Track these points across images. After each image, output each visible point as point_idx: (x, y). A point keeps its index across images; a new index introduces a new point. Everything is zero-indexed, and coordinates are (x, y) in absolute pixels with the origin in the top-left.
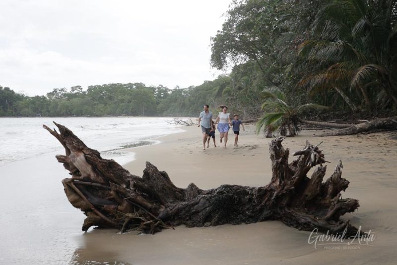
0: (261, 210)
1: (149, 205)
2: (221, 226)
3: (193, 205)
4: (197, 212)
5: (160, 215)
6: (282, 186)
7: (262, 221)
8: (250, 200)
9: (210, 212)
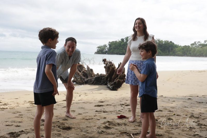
0: (105, 82)
1: (83, 77)
2: (91, 85)
3: (93, 79)
4: (92, 81)
5: (85, 81)
6: (107, 73)
7: (105, 85)
8: (104, 79)
9: (94, 81)
